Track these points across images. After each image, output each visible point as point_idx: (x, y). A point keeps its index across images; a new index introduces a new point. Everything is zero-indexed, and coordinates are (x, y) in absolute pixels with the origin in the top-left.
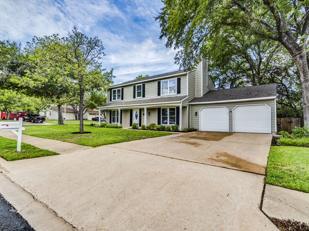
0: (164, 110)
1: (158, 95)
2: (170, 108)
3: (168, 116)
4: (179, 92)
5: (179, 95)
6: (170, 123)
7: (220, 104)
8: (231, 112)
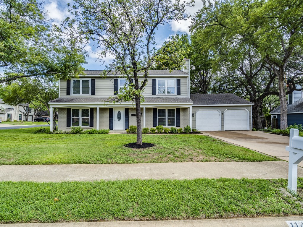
0: (162, 111)
1: (153, 94)
2: (168, 109)
3: (167, 117)
4: (179, 93)
5: (179, 96)
6: (169, 125)
7: (214, 108)
8: (222, 114)
